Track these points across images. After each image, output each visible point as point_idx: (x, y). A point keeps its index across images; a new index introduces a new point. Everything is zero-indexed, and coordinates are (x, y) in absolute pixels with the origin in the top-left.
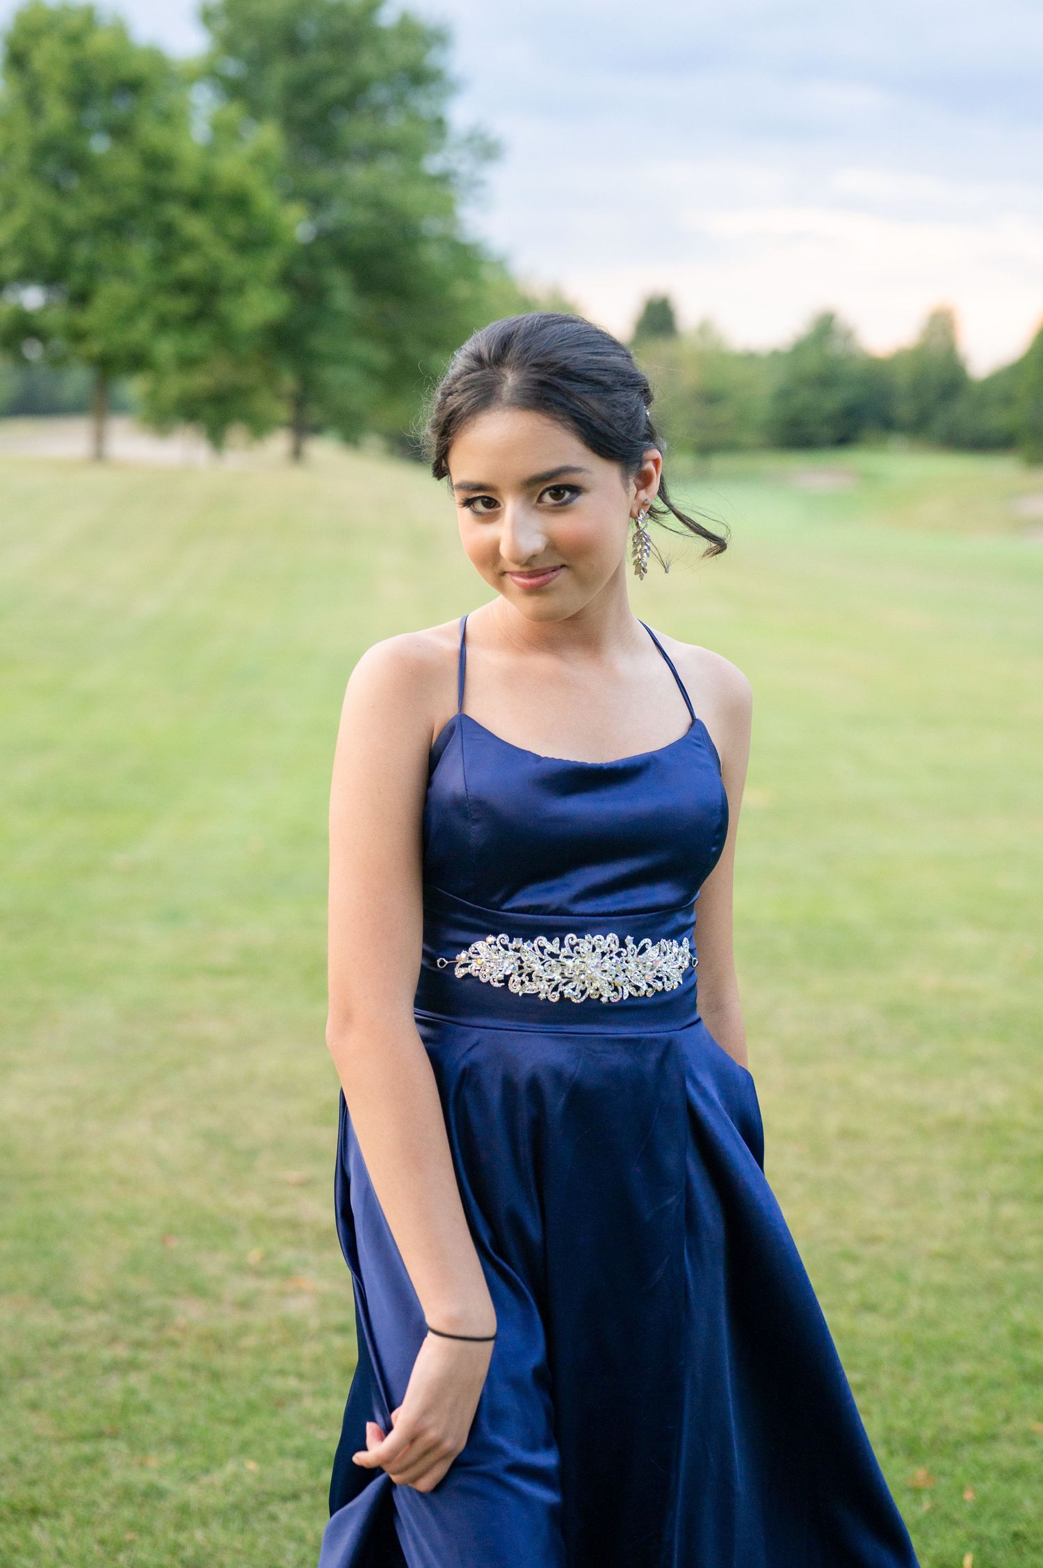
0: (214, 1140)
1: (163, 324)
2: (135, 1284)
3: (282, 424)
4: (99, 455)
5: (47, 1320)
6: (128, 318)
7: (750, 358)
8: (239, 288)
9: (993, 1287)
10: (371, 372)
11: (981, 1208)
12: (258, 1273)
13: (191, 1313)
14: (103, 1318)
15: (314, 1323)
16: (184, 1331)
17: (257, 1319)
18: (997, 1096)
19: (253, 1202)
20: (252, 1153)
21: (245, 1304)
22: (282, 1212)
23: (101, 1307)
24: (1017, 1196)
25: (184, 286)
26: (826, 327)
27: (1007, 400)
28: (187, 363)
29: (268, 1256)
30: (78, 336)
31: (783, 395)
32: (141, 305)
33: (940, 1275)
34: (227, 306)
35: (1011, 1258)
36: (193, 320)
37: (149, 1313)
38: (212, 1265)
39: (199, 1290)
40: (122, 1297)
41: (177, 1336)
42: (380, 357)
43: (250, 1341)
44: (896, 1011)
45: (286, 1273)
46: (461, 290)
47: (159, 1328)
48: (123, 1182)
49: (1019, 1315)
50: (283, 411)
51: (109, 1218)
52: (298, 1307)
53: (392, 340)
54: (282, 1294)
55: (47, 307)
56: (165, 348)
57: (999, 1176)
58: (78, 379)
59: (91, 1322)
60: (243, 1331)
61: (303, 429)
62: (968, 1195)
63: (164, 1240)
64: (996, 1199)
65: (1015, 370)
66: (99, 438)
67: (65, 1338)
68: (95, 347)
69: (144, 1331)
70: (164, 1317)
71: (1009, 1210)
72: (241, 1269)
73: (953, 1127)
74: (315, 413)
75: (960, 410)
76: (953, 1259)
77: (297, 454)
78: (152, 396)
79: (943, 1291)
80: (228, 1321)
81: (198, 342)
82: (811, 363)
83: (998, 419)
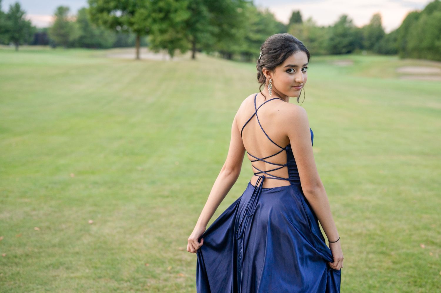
0: (160, 239)
1: (155, 21)
2: (137, 275)
3: (190, 49)
4: (138, 58)
5: (114, 284)
6: (145, 19)
7: (323, 28)
8: (176, 11)
9: (365, 275)
10: (213, 34)
11: (364, 256)
12: (170, 273)
13: (152, 282)
14: (128, 283)
15: (184, 285)
16: (149, 287)
17: (169, 284)
18: (372, 227)
19: (170, 255)
20: (171, 243)
21: (166, 280)
22: (177, 257)
23: (129, 281)
24: (374, 252)
25: (160, 10)
26: (344, 19)
27: (395, 40)
28: (162, 32)
29: (173, 268)
30: (131, 24)
31: (332, 39)
32: (149, 16)
33: (351, 272)
34: (172, 15)
35: (370, 268)
36: (163, 20)
37: (141, 282)
38: (158, 271)
39: (154, 277)
40: (134, 279)
41: (148, 288)
42: (216, 30)
43: (166, 289)
44: (347, 205)
45: (177, 272)
46: (239, 10)
47: (143, 286)
48: (135, 250)
49: (371, 282)
50: (190, 46)
51: (131, 259)
52: (179, 281)
53: (220, 25)
54: (176, 278)
55: (122, 16)
56: (156, 27)
57: (369, 247)
58: (132, 37)
59: (125, 285)
60: (165, 287)
61: (195, 50)
62: (361, 252)
63: (145, 264)
64: (368, 253)
65: (397, 31)
66: (138, 53)
67: (118, 288)
68: (136, 27)
69: (139, 287)
70: (144, 283)
71: (371, 256)
72: (165, 271)
73: (359, 235)
74: (198, 46)
75: (382, 43)
76: (355, 268)
77: (193, 57)
78: (153, 41)
79: (351, 276)
80: (161, 284)
81: (164, 26)
82: (340, 30)
83: (392, 45)
